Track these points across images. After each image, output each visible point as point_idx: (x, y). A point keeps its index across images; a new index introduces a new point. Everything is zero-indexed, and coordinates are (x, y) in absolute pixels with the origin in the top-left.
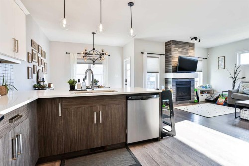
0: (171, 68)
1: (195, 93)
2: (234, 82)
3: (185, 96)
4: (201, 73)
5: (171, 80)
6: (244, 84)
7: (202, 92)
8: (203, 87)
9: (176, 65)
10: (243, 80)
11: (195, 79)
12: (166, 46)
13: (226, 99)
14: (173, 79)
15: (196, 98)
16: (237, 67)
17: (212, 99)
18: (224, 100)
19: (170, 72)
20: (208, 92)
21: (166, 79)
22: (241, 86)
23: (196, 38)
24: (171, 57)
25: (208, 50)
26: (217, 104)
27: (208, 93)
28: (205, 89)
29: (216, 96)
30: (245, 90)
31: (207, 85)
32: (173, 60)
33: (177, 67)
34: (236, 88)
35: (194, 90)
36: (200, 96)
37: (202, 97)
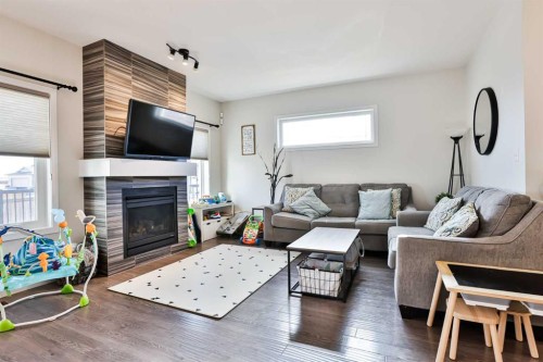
0: (101, 140)
1: (190, 220)
2: (274, 186)
3: (161, 232)
4: (206, 163)
5: (102, 185)
6: (291, 189)
7: (208, 214)
8: (211, 201)
9: (122, 132)
10: (289, 180)
11: (188, 178)
12: (85, 58)
13: (261, 229)
14: (109, 179)
15: (192, 236)
16: (277, 151)
17: (231, 232)
18: (256, 232)
19: (100, 156)
20: (223, 212)
21: (86, 179)
22: (287, 196)
23: (185, 53)
24: (101, 100)
25: (222, 105)
26: (243, 244)
27: (222, 214)
28: (214, 206)
29: (240, 221)
30: (295, 205)
31: (220, 195)
32: (107, 113)
33: (123, 138)
34: (277, 200)
35: (187, 212)
36: (203, 224)
37: (209, 229)
